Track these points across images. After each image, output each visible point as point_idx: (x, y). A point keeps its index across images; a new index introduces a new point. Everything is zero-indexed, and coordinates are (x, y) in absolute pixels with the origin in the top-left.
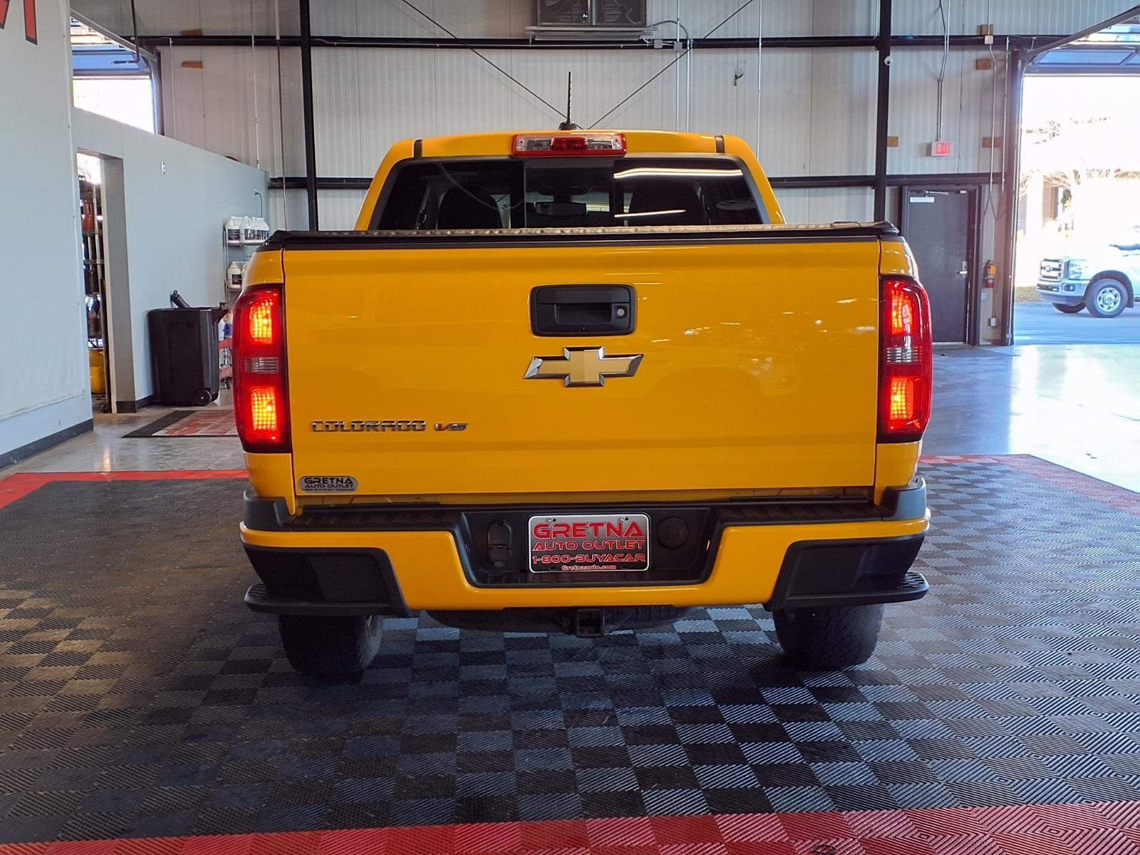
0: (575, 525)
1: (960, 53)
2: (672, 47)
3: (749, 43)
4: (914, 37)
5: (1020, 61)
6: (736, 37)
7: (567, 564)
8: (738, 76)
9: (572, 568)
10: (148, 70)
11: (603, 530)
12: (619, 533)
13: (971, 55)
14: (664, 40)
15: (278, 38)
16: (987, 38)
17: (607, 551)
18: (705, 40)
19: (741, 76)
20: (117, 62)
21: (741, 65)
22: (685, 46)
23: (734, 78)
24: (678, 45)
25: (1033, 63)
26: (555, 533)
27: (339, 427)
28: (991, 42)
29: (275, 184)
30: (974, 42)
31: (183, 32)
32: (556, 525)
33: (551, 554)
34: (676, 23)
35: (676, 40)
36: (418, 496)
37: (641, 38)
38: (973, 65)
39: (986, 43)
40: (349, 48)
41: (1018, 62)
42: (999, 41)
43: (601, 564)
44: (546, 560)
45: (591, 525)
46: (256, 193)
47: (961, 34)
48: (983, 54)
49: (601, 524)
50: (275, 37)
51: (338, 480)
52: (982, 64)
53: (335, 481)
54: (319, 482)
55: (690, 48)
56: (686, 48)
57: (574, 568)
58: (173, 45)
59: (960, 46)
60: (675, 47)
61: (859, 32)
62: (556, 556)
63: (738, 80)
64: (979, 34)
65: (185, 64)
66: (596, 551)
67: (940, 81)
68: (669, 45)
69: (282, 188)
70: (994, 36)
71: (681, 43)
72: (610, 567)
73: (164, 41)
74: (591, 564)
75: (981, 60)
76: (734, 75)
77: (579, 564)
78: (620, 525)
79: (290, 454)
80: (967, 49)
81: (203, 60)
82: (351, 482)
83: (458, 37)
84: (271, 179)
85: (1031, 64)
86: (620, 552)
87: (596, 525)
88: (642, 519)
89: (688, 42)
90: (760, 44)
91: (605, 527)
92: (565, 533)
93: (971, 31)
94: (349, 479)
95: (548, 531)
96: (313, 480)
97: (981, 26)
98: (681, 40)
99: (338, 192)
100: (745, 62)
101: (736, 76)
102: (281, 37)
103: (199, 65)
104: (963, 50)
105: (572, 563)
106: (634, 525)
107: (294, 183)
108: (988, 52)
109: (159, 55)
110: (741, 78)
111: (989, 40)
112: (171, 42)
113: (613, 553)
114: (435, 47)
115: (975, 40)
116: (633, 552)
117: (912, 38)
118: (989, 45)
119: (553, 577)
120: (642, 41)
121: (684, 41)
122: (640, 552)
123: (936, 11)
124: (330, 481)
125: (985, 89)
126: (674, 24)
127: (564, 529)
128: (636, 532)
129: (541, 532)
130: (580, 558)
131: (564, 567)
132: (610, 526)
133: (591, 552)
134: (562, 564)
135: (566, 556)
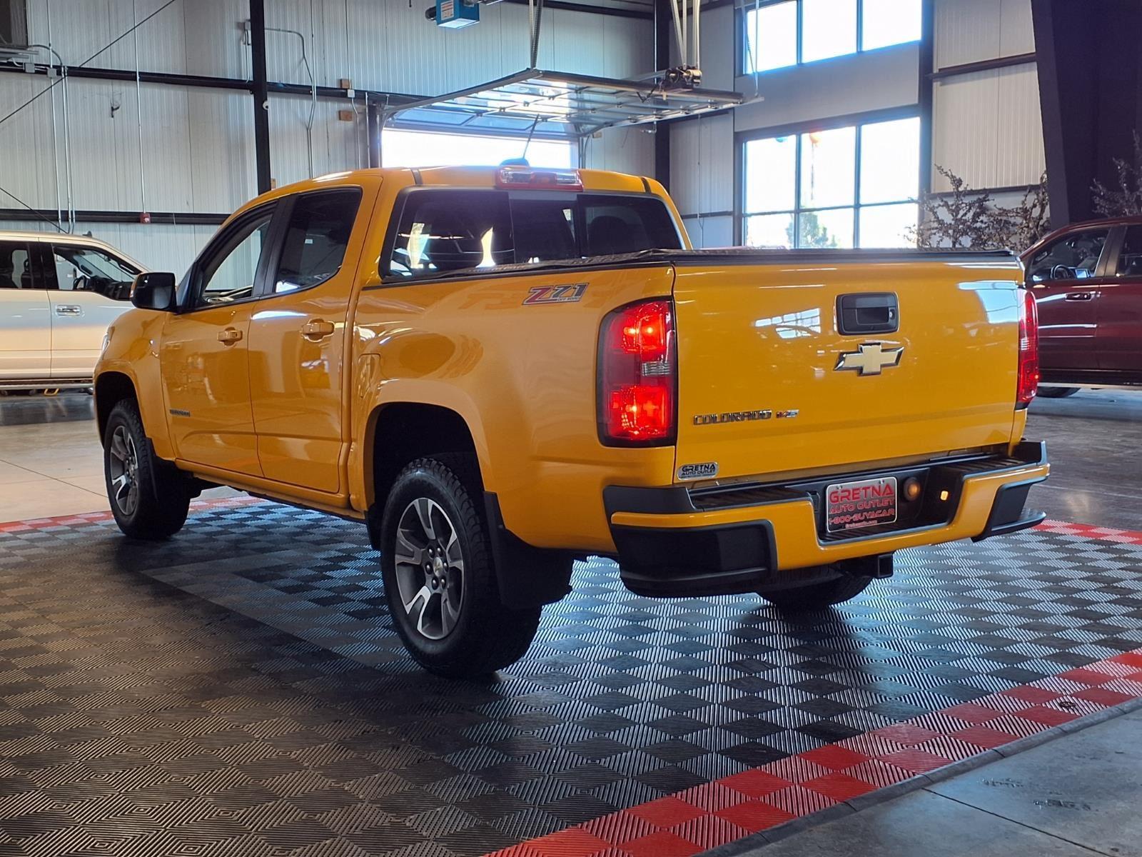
0: (854, 490)
1: (324, 103)
2: (45, 73)
3: (127, 76)
4: (283, 84)
5: (378, 116)
6: (110, 69)
7: (849, 523)
8: (115, 107)
9: (851, 525)
11: (869, 491)
12: (879, 493)
13: (334, 107)
14: (36, 65)
16: (349, 91)
17: (871, 509)
18: (80, 68)
19: (118, 108)
21: (117, 98)
22: (59, 73)
23: (110, 109)
24: (51, 72)
25: (393, 119)
26: (842, 497)
27: (713, 420)
28: (353, 96)
30: (337, 93)
32: (842, 492)
33: (839, 515)
34: (48, 49)
35: (49, 66)
36: (736, 478)
37: (10, 60)
38: (336, 115)
39: (349, 96)
41: (376, 117)
42: (360, 95)
43: (868, 520)
44: (837, 521)
45: (863, 489)
47: (324, 86)
48: (345, 106)
49: (869, 488)
51: (706, 466)
52: (344, 116)
53: (703, 467)
54: (692, 470)
55: (65, 76)
56: (61, 75)
57: (853, 525)
59: (324, 97)
60: (48, 72)
61: (231, 75)
62: (842, 517)
63: (115, 112)
64: (339, 87)
66: (865, 510)
67: (308, 129)
68: (42, 71)
70: (356, 91)
71: (55, 70)
72: (873, 522)
74: (862, 521)
75: (344, 111)
76: (110, 107)
77: (856, 522)
78: (880, 487)
79: (674, 447)
80: (331, 101)
82: (714, 468)
85: (390, 119)
86: (879, 509)
87: (865, 489)
88: (893, 481)
89: (63, 69)
90: (138, 78)
91: (871, 489)
92: (847, 497)
93: (332, 83)
94: (713, 465)
95: (837, 497)
96: (688, 468)
97: (341, 80)
98: (54, 67)
100: (121, 94)
101: (112, 108)
104: (326, 101)
105: (851, 522)
106: (888, 486)
108: (350, 105)
110: (118, 110)
111: (351, 94)
113: (876, 509)
115: (338, 92)
116: (887, 508)
117: (282, 86)
118: (351, 98)
119: (841, 535)
120: (11, 64)
121: (58, 68)
122: (891, 507)
123: (300, 62)
124: (700, 468)
125: (349, 138)
126: (46, 49)
127: (847, 494)
128: (889, 492)
129: (833, 498)
130: (855, 517)
131: (847, 526)
132: (874, 488)
133: (862, 512)
134: (846, 523)
135: (848, 516)
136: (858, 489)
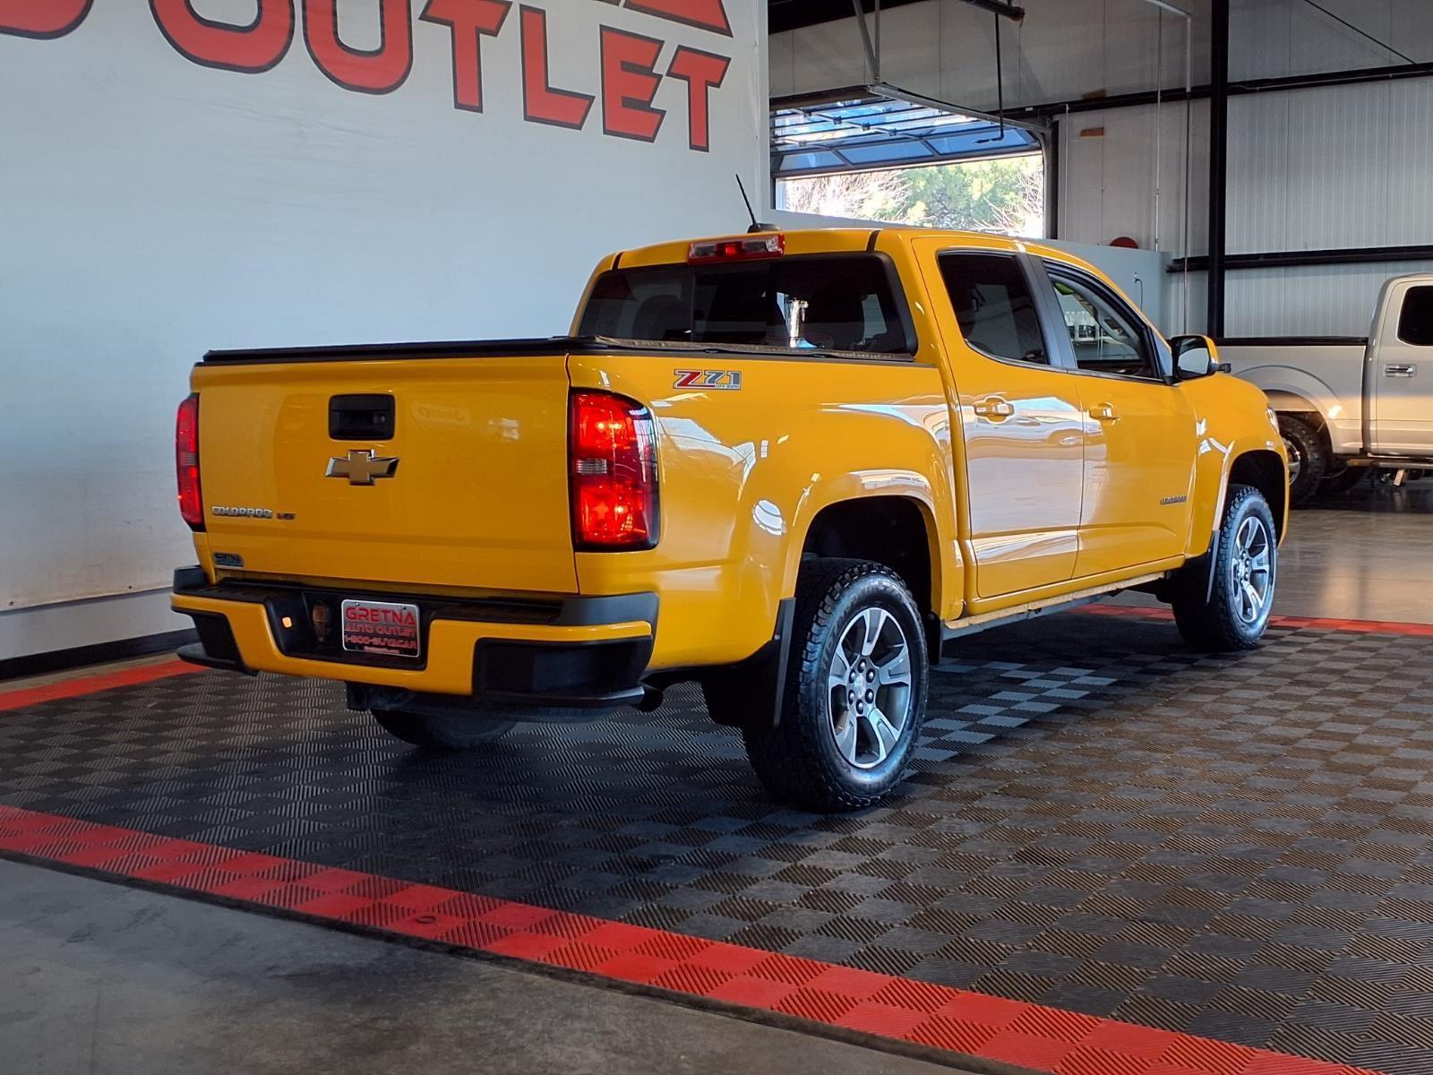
0: (372, 610)
7: (368, 645)
9: (370, 649)
10: (1036, 144)
11: (390, 616)
12: (400, 621)
15: (1188, 90)
17: (393, 637)
20: (980, 142)
26: (360, 616)
29: (1175, 268)
31: (1084, 96)
32: (360, 609)
33: (357, 635)
40: (1278, 92)
43: (390, 648)
44: (354, 639)
45: (383, 611)
46: (1137, 280)
49: (389, 612)
50: (1185, 89)
53: (231, 557)
54: (223, 557)
57: (372, 649)
58: (1069, 111)
62: (361, 637)
65: (1084, 133)
66: (386, 636)
69: (1183, 271)
72: (395, 651)
73: (1058, 109)
74: (383, 647)
77: (376, 646)
78: (401, 613)
81: (1106, 127)
82: (240, 559)
83: (1417, 63)
84: (1175, 260)
86: (400, 638)
87: (386, 612)
88: (414, 608)
91: (391, 614)
92: (366, 616)
94: (238, 557)
95: (354, 614)
96: (219, 555)
99: (1254, 272)
102: (1192, 89)
103: (1100, 131)
105: (371, 645)
107: (1195, 264)
109: (1055, 127)
112: (1067, 108)
113: (398, 638)
114: (1388, 78)
116: (409, 640)
119: (358, 656)
122: (413, 639)
124: (228, 557)
127: (365, 613)
128: (410, 621)
129: (349, 614)
130: (376, 641)
131: (366, 648)
132: (394, 614)
133: (383, 636)
134: (364, 645)
135: (367, 638)
136: (376, 611)
